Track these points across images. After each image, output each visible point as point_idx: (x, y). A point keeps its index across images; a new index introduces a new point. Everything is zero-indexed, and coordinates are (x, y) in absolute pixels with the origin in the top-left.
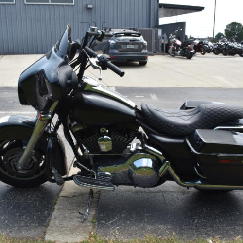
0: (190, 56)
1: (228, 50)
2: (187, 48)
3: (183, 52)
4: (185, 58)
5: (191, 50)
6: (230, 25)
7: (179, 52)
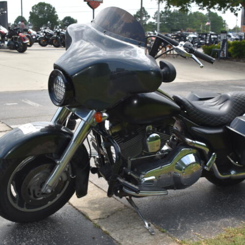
0: (22, 49)
1: (61, 39)
2: (19, 37)
3: (12, 43)
4: (16, 51)
5: (25, 40)
6: (36, 6)
7: (6, 43)
